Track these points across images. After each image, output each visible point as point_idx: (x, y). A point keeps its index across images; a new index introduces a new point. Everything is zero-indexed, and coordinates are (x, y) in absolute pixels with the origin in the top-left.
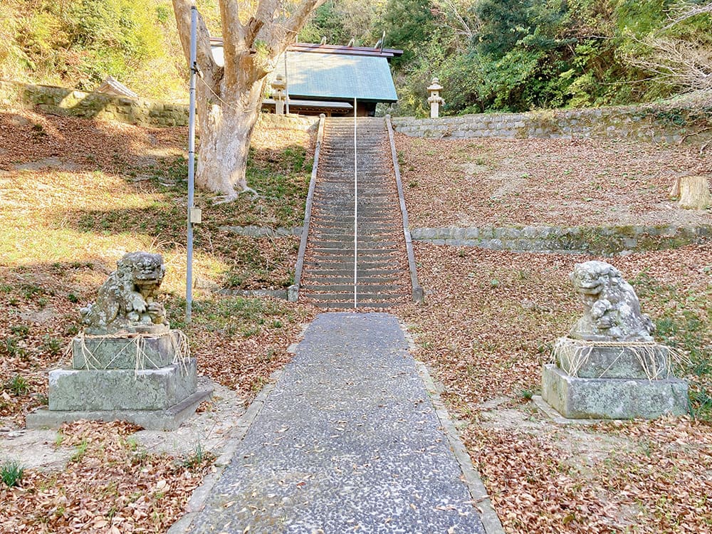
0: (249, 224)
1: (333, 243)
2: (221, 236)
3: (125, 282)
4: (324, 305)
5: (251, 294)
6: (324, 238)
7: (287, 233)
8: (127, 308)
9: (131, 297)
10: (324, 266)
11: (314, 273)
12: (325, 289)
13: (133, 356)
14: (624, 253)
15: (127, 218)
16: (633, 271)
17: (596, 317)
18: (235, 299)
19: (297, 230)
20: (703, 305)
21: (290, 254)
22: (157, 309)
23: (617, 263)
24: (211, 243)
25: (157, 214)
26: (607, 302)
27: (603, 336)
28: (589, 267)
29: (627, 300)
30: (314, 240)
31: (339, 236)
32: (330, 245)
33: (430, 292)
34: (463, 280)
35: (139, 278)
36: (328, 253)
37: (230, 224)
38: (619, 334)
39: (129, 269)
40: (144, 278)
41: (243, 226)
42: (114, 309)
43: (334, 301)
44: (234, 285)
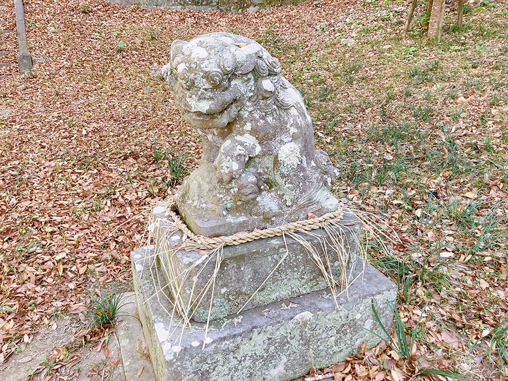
14: (251, 10)
16: (260, 29)
17: (226, 178)
20: (326, 66)
23: (246, 20)
26: (249, 140)
27: (242, 219)
28: (203, 53)
29: (293, 130)
33: (41, 60)
34: (83, 43)
38: (275, 209)
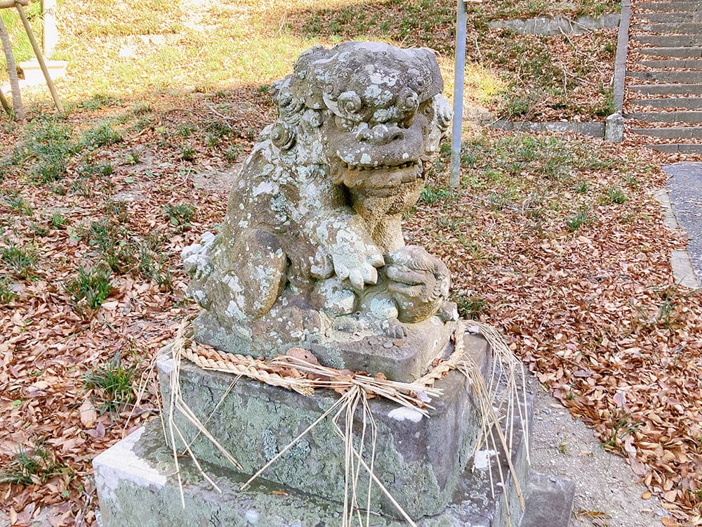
0: (534, 14)
1: (674, 38)
2: (492, 36)
3: (302, 171)
4: (671, 149)
5: (543, 128)
6: (656, 31)
7: (592, 25)
8: (314, 270)
9: (322, 230)
10: (662, 78)
11: (645, 91)
12: (669, 119)
13: (335, 463)
15: (363, 18)
18: (520, 137)
19: (610, 19)
21: (600, 60)
22: (418, 276)
24: (478, 48)
25: (402, 9)
30: (639, 35)
31: (684, 26)
32: (668, 42)
35: (349, 159)
36: (665, 56)
37: (504, 17)
39: (310, 117)
40: (366, 159)
41: (524, 20)
42: (267, 273)
43: (689, 142)
44: (517, 115)
